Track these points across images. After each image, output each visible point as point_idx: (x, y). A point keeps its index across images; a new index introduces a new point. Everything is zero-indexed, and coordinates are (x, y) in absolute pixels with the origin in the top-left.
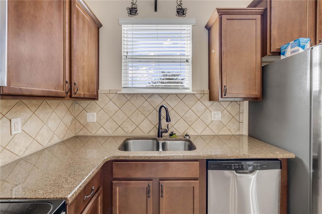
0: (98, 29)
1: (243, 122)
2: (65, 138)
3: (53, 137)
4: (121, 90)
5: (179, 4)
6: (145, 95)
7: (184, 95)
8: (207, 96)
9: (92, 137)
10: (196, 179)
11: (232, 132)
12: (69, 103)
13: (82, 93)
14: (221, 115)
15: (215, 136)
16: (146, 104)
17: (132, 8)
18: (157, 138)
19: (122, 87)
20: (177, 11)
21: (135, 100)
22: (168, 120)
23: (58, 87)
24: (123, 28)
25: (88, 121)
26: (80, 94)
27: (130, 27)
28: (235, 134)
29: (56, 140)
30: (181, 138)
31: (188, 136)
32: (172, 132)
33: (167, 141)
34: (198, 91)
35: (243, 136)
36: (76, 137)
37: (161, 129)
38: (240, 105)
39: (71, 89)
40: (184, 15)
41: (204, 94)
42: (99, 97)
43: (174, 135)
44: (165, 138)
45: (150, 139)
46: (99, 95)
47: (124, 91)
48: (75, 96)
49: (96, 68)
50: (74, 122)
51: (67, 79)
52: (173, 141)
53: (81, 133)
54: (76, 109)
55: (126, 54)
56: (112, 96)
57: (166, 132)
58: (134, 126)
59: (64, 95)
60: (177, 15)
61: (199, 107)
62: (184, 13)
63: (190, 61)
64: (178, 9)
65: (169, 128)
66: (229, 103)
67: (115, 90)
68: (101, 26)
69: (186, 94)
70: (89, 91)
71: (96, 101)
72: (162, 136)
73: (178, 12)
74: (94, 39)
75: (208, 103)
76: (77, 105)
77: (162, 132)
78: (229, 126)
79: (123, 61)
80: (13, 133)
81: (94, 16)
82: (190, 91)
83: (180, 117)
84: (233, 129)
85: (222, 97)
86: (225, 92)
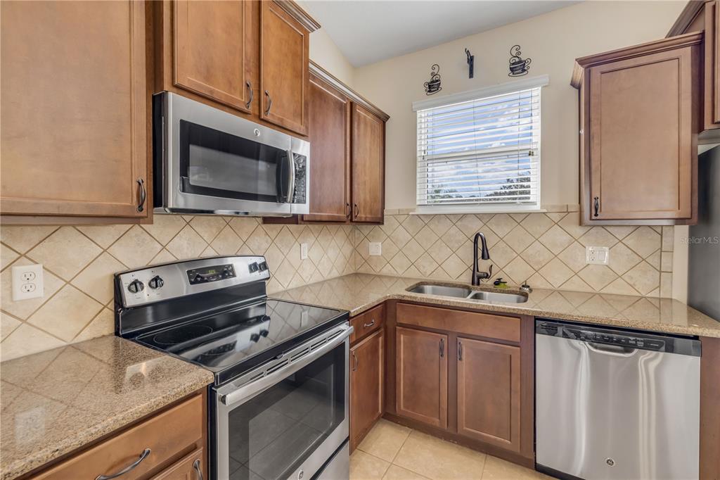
0: (384, 123)
1: (671, 272)
2: (344, 274)
3: (332, 269)
4: (415, 209)
5: (514, 54)
6: (452, 216)
7: (524, 216)
8: (575, 217)
9: (376, 276)
10: (513, 344)
11: (639, 291)
12: (348, 228)
13: (363, 216)
14: (609, 254)
15: (594, 294)
16: (454, 230)
17: (433, 82)
18: (471, 285)
19: (418, 203)
20: (510, 68)
21: (437, 223)
22: (484, 256)
23: (339, 210)
24: (418, 115)
25: (370, 254)
26: (361, 218)
27: (429, 111)
28: (649, 295)
29: (335, 274)
30: (514, 289)
31: (529, 287)
32: (499, 279)
33: (484, 293)
34: (553, 207)
35: (672, 302)
36: (356, 274)
37: (478, 271)
38: (662, 235)
39: (351, 212)
40: (526, 72)
41: (569, 212)
42: (385, 220)
43: (502, 284)
44: (484, 287)
45: (459, 287)
46: (385, 217)
47: (420, 211)
48: (356, 220)
49: (381, 180)
50: (353, 254)
51: (348, 201)
52: (498, 292)
53: (362, 270)
54: (356, 236)
55: (423, 154)
56: (402, 218)
57: (487, 276)
58: (435, 265)
59: (345, 219)
60: (511, 74)
61: (557, 236)
62: (526, 68)
63: (538, 153)
64: (513, 64)
65: (493, 272)
66: (631, 229)
67: (407, 210)
68: (388, 117)
69: (529, 214)
70: (371, 213)
71: (380, 226)
72: (478, 284)
73: (512, 69)
74: (378, 140)
75: (577, 231)
76: (357, 232)
77: (479, 278)
78: (632, 278)
79: (419, 164)
80: (302, 258)
81: (379, 110)
82: (537, 208)
83: (516, 255)
84: (643, 284)
85: (591, 219)
86: (596, 210)
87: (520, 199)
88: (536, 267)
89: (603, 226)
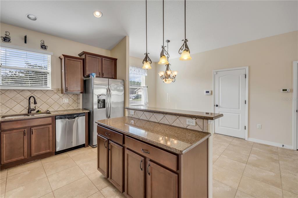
1: (80, 103)
5: (42, 42)
6: (17, 90)
7: (46, 91)
8: (61, 91)
10: (50, 124)
14: (69, 100)
15: (65, 110)
16: (18, 95)
17: (6, 38)
18: (27, 114)
22: (35, 103)
28: (76, 109)
30: (44, 112)
31: (49, 111)
32: (38, 110)
33: (35, 115)
34: (55, 88)
35: (80, 109)
37: (30, 109)
38: (78, 96)
40: (46, 49)
41: (59, 90)
43: (40, 112)
44: (33, 113)
45: (22, 115)
52: (39, 114)
57: (34, 110)
58: (8, 109)
61: (56, 97)
63: (50, 73)
64: (42, 45)
65: (36, 108)
66: (73, 94)
69: (48, 90)
72: (31, 113)
73: (42, 47)
75: (61, 95)
77: (31, 111)
78: (73, 105)
82: (50, 89)
83: (44, 102)
84: (75, 106)
85: (66, 92)
86: (67, 90)
87: (44, 86)
88: (50, 106)
89: (67, 94)
